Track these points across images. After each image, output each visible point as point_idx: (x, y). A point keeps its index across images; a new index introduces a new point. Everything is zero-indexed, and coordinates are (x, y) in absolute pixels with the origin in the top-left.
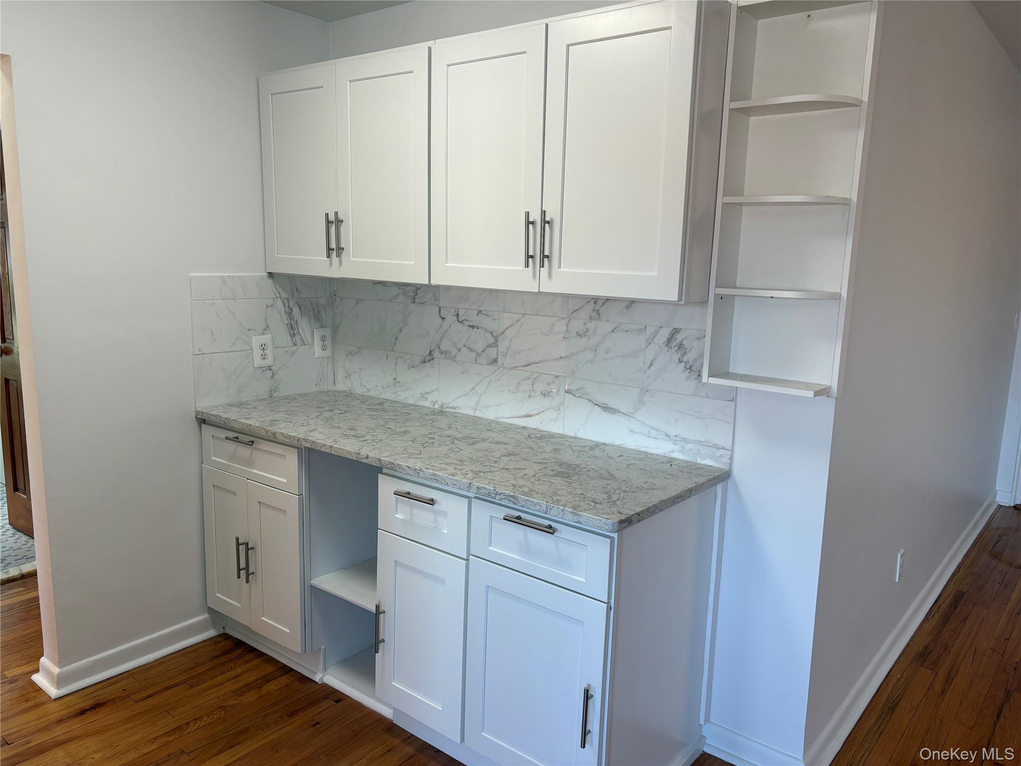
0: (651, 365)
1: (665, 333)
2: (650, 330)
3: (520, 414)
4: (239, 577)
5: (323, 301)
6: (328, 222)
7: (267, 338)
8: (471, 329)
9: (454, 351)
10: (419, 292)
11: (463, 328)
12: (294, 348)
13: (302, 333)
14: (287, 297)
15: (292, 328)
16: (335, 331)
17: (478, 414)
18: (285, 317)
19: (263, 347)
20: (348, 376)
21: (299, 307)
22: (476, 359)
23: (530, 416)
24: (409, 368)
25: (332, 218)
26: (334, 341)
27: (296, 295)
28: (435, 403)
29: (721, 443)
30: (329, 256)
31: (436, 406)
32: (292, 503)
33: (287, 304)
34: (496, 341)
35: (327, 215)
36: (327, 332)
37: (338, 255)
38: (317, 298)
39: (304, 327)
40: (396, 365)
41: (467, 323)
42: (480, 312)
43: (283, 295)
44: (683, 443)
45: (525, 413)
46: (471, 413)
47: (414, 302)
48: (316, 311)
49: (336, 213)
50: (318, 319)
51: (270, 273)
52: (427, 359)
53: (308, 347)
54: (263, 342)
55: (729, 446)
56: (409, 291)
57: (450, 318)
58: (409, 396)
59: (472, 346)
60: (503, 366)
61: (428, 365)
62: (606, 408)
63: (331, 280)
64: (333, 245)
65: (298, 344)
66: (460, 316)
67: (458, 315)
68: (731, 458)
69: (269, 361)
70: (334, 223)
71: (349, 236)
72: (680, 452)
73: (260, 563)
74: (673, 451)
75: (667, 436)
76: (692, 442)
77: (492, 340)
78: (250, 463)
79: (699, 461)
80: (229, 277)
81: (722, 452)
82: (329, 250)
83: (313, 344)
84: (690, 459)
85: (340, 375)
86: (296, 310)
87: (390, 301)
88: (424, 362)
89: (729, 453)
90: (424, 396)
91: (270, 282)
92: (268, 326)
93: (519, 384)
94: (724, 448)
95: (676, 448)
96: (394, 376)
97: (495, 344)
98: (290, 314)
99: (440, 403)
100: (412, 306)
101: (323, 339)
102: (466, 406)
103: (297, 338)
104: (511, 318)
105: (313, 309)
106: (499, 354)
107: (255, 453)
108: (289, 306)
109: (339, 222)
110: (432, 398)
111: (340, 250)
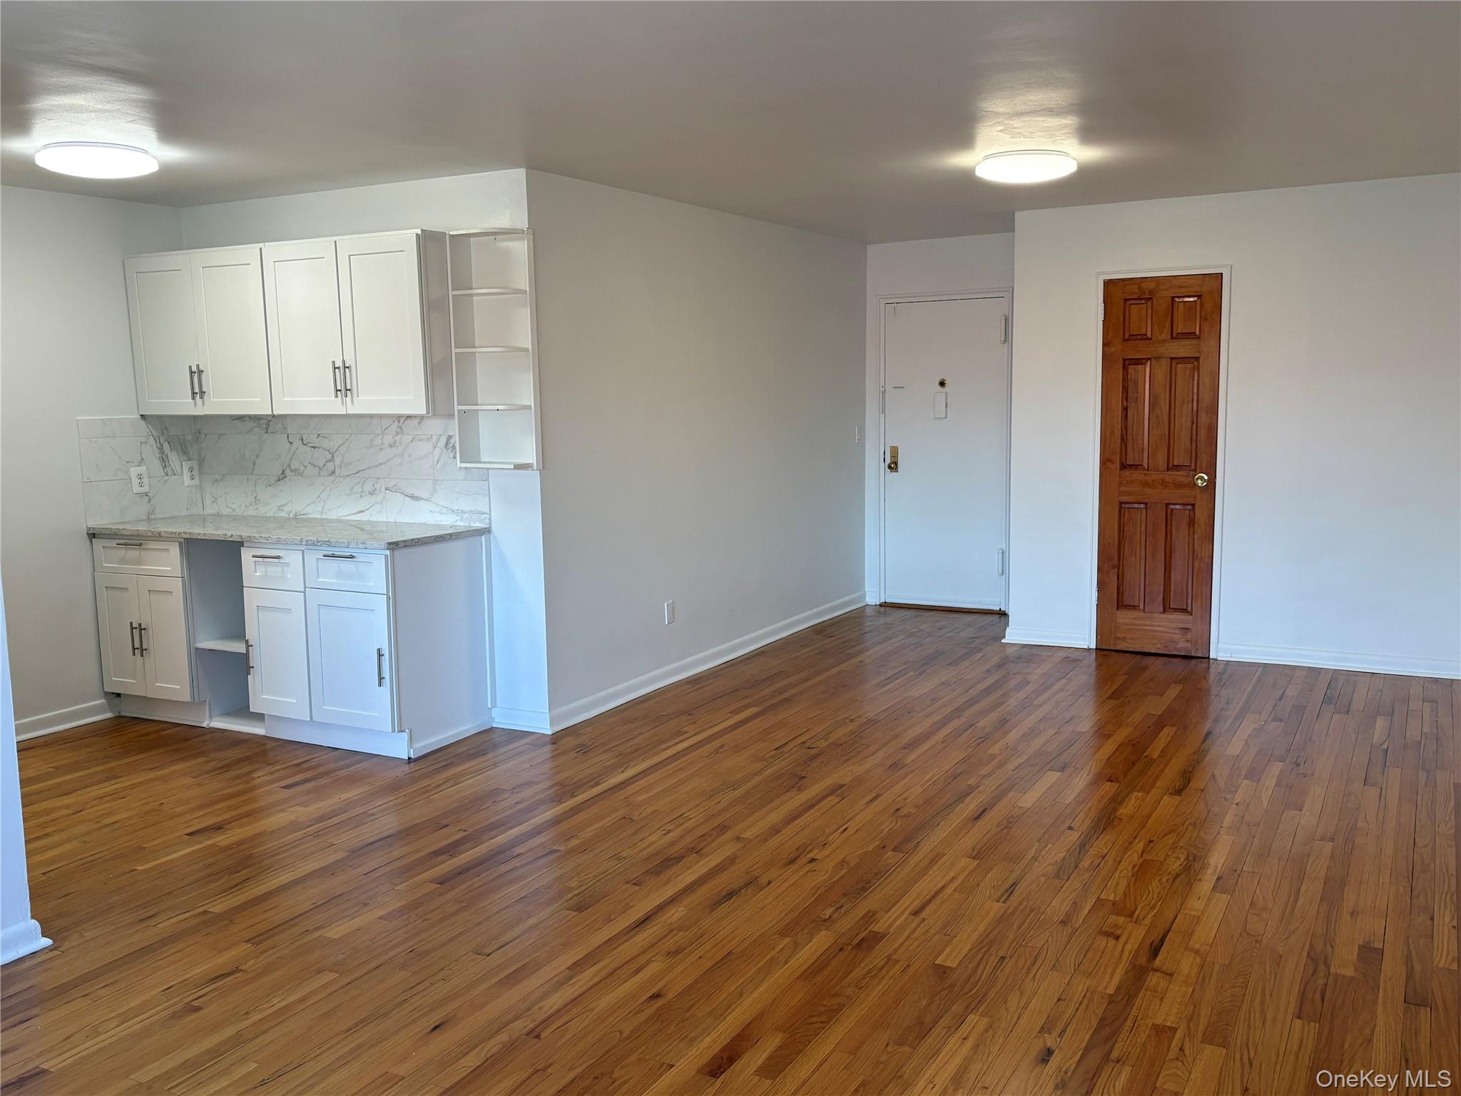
0: (438, 462)
1: (444, 439)
2: (435, 438)
3: (354, 512)
4: (134, 654)
5: (189, 437)
6: (192, 373)
7: (142, 469)
8: (313, 449)
9: (302, 468)
10: (270, 423)
11: (308, 449)
12: (167, 477)
13: (172, 465)
14: (158, 435)
15: (164, 460)
16: (201, 462)
17: (324, 516)
18: (157, 451)
19: (140, 476)
20: (215, 500)
21: (169, 443)
22: (319, 473)
23: (363, 511)
24: (266, 487)
25: (194, 369)
26: (201, 472)
27: (165, 432)
28: (290, 512)
29: (483, 510)
30: (193, 398)
31: (291, 515)
32: (177, 586)
33: (158, 441)
34: (333, 457)
35: (190, 367)
36: (195, 464)
37: (201, 397)
38: (184, 435)
39: (174, 459)
40: (255, 486)
41: (310, 445)
42: (319, 435)
43: (154, 433)
44: (462, 514)
45: (358, 510)
46: (319, 516)
47: (267, 432)
48: (183, 446)
49: (198, 366)
50: (185, 453)
51: (142, 415)
52: (281, 478)
53: (178, 477)
54: (140, 473)
55: (487, 511)
56: (263, 424)
57: (297, 443)
58: (269, 510)
59: (315, 463)
60: (339, 476)
61: (282, 481)
62: (413, 497)
63: (195, 418)
64: (197, 390)
65: (169, 474)
66: (304, 439)
67: (302, 439)
68: (490, 519)
69: (145, 489)
70: (196, 373)
71: (209, 382)
72: (461, 520)
73: (152, 640)
74: (456, 521)
75: (453, 511)
76: (467, 512)
77: (330, 456)
78: (139, 562)
79: (473, 525)
80: (108, 419)
81: (484, 516)
82: (194, 393)
83: (182, 474)
84: (467, 524)
85: (208, 500)
86: (166, 446)
87: (247, 433)
88: (279, 480)
89: (488, 516)
90: (280, 508)
91: (143, 423)
92: (143, 459)
93: (352, 488)
94: (485, 513)
95: (458, 518)
96: (255, 495)
97: (332, 460)
98: (161, 449)
99: (294, 512)
100: (265, 436)
101: (191, 470)
102: (314, 512)
103: (168, 469)
104: (342, 438)
105: (181, 445)
106: (336, 467)
107: (143, 553)
108: (160, 443)
109: (200, 372)
110: (287, 509)
111: (202, 393)
